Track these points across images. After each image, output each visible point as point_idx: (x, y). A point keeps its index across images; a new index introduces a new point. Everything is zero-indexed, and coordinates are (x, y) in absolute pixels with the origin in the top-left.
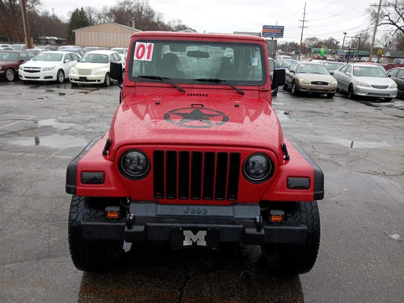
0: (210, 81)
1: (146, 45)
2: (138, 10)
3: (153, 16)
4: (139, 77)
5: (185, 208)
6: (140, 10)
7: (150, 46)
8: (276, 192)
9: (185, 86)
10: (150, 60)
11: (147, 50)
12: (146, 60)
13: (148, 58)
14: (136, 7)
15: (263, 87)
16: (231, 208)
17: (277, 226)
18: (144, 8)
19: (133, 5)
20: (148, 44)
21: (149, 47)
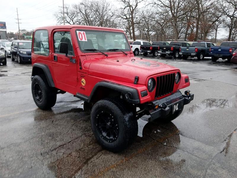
1: (82, 32)
4: (85, 50)
7: (84, 33)
10: (87, 41)
11: (83, 35)
13: (85, 39)
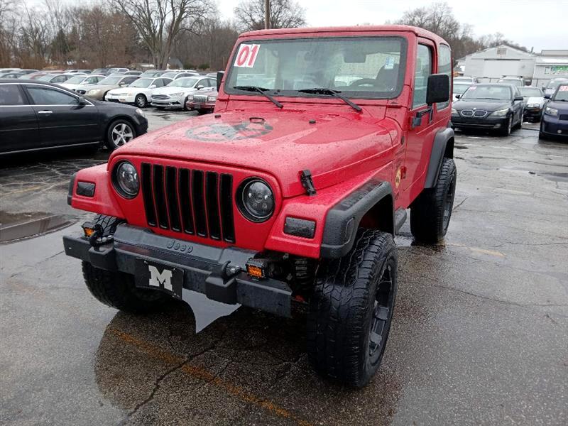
0: (320, 92)
1: (251, 47)
2: (434, 23)
3: (456, 29)
5: (170, 241)
6: (437, 23)
7: (256, 48)
8: (273, 237)
9: (286, 99)
10: (251, 66)
11: (251, 54)
12: (247, 66)
13: (250, 64)
14: (430, 19)
15: (393, 100)
16: (219, 251)
17: (254, 282)
18: (442, 19)
19: (426, 16)
20: (254, 45)
21: (254, 51)
